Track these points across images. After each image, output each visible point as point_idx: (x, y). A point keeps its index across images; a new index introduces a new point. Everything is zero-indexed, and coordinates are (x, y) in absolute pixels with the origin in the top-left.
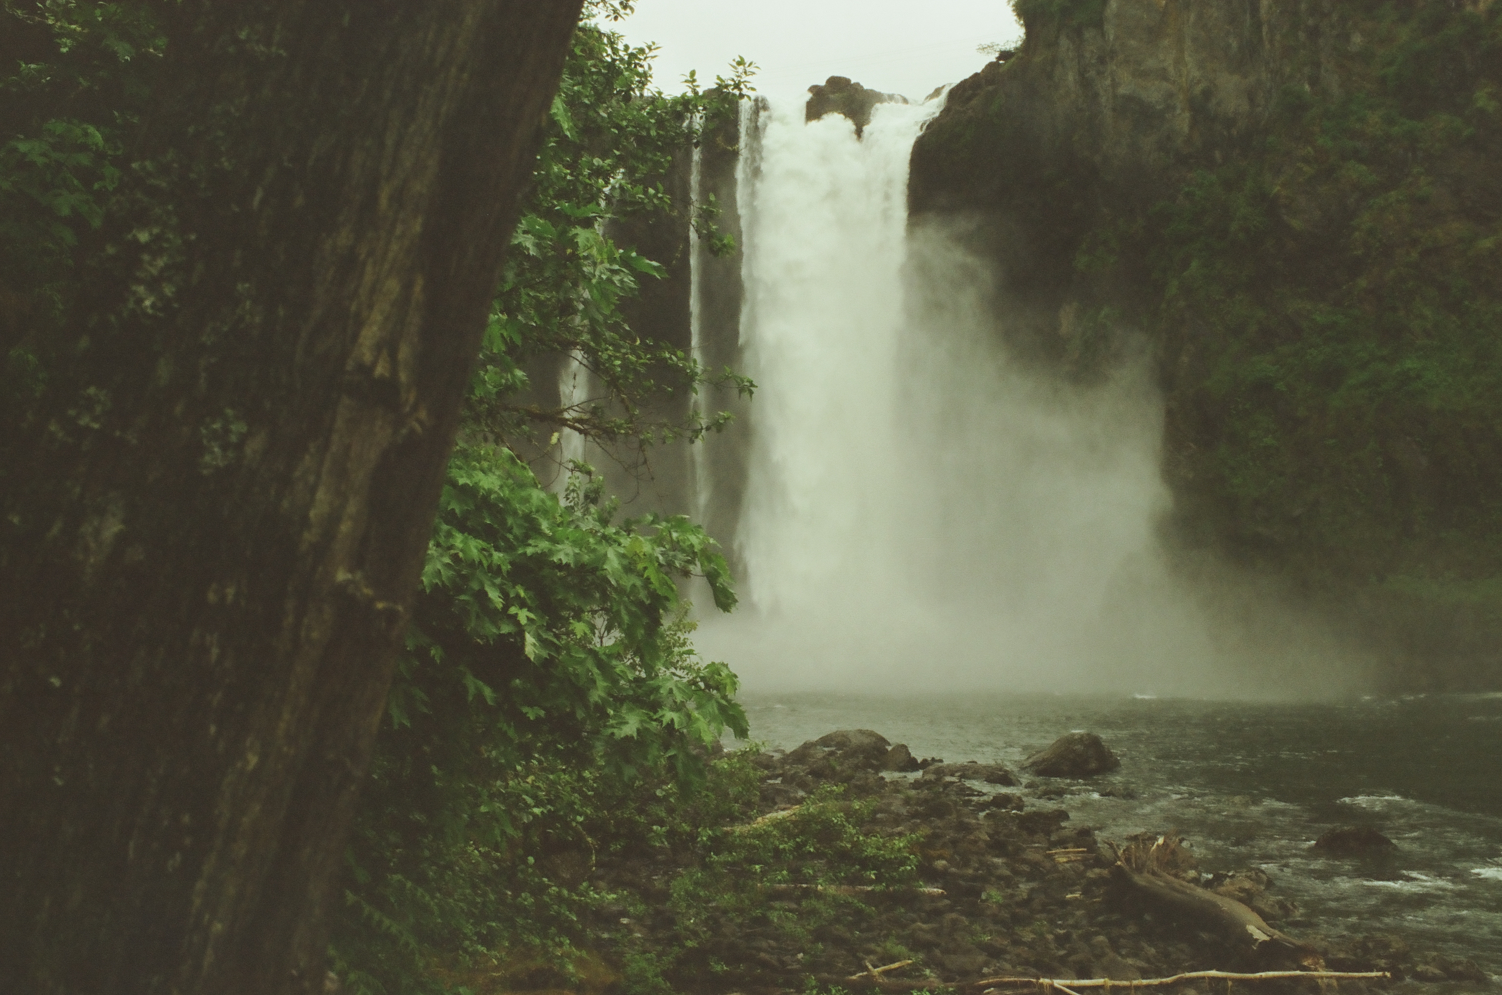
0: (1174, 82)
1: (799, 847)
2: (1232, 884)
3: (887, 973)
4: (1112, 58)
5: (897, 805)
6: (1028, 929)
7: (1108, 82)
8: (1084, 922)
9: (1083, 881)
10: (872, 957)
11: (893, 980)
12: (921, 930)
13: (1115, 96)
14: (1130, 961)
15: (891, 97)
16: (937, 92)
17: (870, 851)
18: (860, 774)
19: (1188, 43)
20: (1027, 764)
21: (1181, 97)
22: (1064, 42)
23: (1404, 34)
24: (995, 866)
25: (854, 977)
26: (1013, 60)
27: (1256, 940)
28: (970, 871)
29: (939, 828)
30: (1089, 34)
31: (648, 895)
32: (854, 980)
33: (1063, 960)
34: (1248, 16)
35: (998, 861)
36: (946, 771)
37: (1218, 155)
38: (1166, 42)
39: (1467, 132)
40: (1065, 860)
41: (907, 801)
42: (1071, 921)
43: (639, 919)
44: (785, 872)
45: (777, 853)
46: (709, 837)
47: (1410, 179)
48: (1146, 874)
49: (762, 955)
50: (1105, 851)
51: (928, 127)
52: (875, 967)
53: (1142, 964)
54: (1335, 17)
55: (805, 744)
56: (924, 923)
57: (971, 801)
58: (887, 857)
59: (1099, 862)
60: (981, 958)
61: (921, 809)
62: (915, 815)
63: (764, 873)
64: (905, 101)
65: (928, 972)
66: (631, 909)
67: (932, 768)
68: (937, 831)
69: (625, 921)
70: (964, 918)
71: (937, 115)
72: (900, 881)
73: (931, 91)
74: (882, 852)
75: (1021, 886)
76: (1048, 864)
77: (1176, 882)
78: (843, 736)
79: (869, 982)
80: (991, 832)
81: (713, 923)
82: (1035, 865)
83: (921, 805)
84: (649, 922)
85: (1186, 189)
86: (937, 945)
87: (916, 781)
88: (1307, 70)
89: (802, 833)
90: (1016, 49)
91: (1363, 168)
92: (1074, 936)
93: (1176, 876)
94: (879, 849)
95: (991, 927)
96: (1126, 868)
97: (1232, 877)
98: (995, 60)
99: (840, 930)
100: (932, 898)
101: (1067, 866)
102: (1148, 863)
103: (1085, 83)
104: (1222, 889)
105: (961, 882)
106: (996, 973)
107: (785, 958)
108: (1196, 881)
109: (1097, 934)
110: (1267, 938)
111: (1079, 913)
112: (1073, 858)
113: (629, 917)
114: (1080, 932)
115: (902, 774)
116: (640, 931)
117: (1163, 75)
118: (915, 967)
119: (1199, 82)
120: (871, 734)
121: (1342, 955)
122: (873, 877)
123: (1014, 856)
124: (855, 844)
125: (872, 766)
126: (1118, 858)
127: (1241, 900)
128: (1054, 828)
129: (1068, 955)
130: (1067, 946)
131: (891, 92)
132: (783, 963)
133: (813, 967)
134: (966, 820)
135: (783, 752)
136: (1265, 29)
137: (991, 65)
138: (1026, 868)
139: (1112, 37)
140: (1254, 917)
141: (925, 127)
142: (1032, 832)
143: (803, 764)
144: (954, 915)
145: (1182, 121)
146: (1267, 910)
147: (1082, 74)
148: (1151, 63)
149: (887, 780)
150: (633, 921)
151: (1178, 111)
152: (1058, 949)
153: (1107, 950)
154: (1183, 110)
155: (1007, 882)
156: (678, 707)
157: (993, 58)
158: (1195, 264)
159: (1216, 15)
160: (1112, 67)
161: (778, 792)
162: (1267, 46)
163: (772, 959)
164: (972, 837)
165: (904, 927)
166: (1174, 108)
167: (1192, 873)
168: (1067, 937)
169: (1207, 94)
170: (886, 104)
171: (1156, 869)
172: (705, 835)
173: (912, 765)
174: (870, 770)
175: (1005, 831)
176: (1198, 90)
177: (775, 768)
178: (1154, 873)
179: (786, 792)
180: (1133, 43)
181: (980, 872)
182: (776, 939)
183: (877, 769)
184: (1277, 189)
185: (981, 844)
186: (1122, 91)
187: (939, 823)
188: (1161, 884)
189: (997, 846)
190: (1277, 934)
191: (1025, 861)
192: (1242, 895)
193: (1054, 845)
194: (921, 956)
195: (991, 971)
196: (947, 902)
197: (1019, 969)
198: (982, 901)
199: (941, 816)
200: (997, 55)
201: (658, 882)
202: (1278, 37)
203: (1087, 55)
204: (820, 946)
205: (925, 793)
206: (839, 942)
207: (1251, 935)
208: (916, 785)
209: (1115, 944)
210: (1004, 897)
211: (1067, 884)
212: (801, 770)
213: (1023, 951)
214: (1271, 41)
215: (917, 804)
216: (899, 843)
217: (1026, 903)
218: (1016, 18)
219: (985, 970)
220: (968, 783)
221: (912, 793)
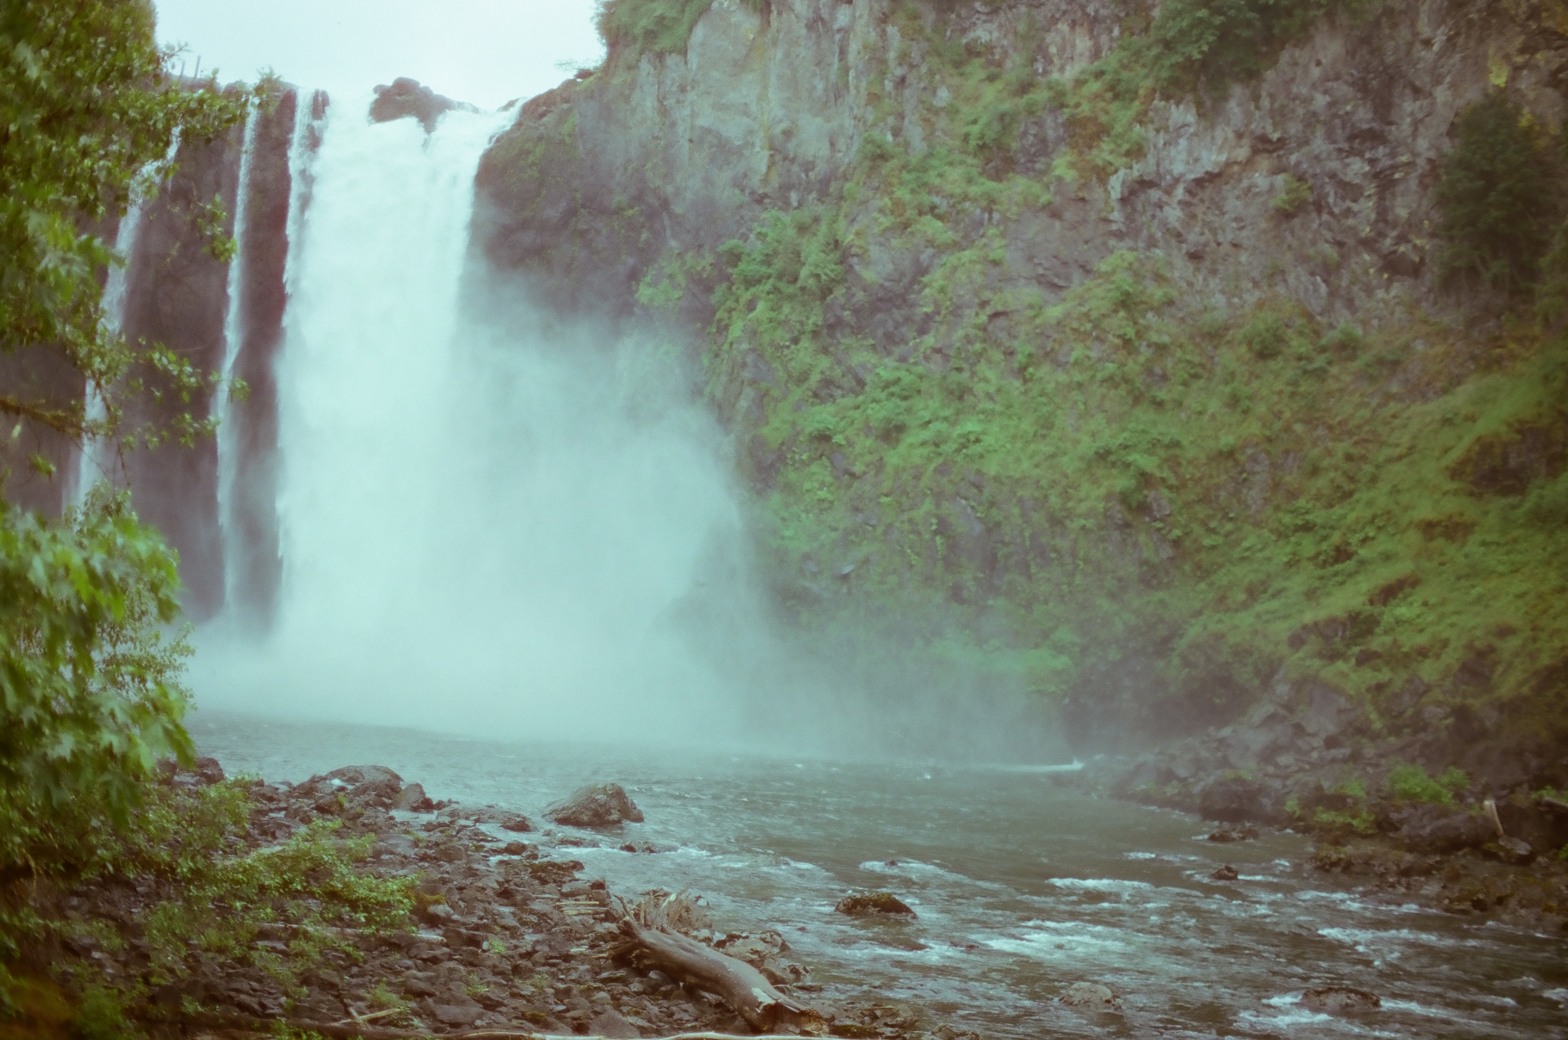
0: (756, 118)
1: (286, 884)
2: (744, 945)
3: (373, 1021)
4: (693, 88)
5: (403, 847)
6: (528, 982)
7: (687, 112)
8: (588, 977)
9: (591, 936)
10: (360, 1004)
11: (379, 1029)
12: (416, 978)
13: (693, 128)
14: (631, 1019)
15: (460, 105)
16: (511, 104)
17: (362, 892)
18: (369, 812)
19: (773, 79)
20: (547, 811)
21: (762, 134)
22: (645, 66)
23: (990, 92)
24: (501, 916)
25: (336, 1024)
26: (591, 78)
27: (761, 1003)
28: (475, 920)
29: (447, 873)
30: (672, 60)
31: (124, 928)
32: (337, 1028)
33: (559, 1016)
34: (836, 59)
35: (506, 910)
36: (461, 814)
37: (794, 197)
38: (750, 77)
39: (1045, 198)
40: (575, 912)
41: (416, 843)
42: (574, 976)
43: (113, 954)
44: (269, 910)
45: (262, 889)
46: (190, 869)
47: (984, 240)
48: (654, 931)
49: (243, 997)
50: (616, 906)
51: (498, 140)
52: (361, 1013)
53: (645, 1024)
54: (924, 69)
55: (314, 777)
56: (419, 971)
57: (483, 847)
58: (380, 899)
59: (609, 917)
60: (477, 1009)
61: (430, 852)
62: (424, 858)
63: (246, 909)
64: (476, 110)
65: (416, 1021)
66: (105, 943)
67: (447, 809)
68: (446, 876)
69: (96, 955)
70: (462, 968)
71: (508, 128)
72: (392, 925)
73: (504, 103)
74: (375, 894)
75: (526, 937)
76: (556, 916)
77: (685, 941)
78: (356, 771)
79: (353, 1030)
80: (501, 880)
81: (193, 961)
82: (543, 916)
83: (430, 848)
84: (122, 958)
85: (759, 230)
86: (431, 995)
87: (429, 823)
88: (891, 120)
89: (291, 869)
90: (596, 68)
91: (939, 224)
92: (575, 992)
93: (686, 934)
94: (371, 890)
95: (491, 978)
96: (634, 923)
97: (747, 937)
98: (572, 77)
99: (326, 974)
100: (431, 945)
101: (577, 918)
102: (659, 919)
103: (664, 111)
104: (732, 950)
105: (463, 931)
106: (489, 1026)
107: (265, 1002)
108: (708, 940)
109: (599, 989)
110: (773, 1002)
111: (582, 968)
112: (583, 911)
113: (102, 951)
114: (582, 987)
115: (415, 815)
116: (113, 967)
117: (745, 112)
118: (403, 1017)
119: (781, 121)
120: (387, 771)
121: (848, 1022)
122: (363, 920)
123: (522, 905)
124: (346, 885)
125: (384, 805)
126: (627, 912)
127: (751, 962)
128: (567, 879)
129: (567, 1010)
130: (566, 1001)
131: (461, 100)
132: (263, 1006)
133: (294, 1012)
134: (476, 866)
135: (289, 784)
136: (852, 74)
137: (569, 84)
138: (534, 919)
139: (694, 66)
140: (762, 979)
141: (494, 140)
142: (544, 882)
143: (309, 798)
144: (452, 964)
145: (760, 160)
146: (778, 973)
147: (661, 100)
148: (733, 97)
149: (398, 820)
150: (106, 955)
151: (757, 149)
152: (556, 1003)
153: (608, 1007)
154: (762, 148)
155: (513, 932)
156: (120, 730)
157: (571, 75)
158: (761, 306)
159: (803, 54)
160: (691, 96)
161: (280, 826)
162: (853, 91)
163: (253, 1002)
164: (480, 884)
165: (397, 973)
166: (753, 145)
167: (705, 933)
168: (567, 992)
169: (788, 134)
170: (453, 112)
171: (665, 926)
172: (185, 866)
173: (427, 805)
174: (380, 809)
175: (517, 880)
176: (778, 130)
177: (279, 801)
178: (663, 930)
179: (288, 827)
180: (715, 74)
181: (485, 921)
182: (260, 980)
183: (388, 807)
184: (851, 237)
185: (489, 892)
186: (701, 122)
187: (447, 867)
188: (671, 942)
189: (505, 894)
190: (783, 999)
191: (532, 912)
192: (754, 957)
193: (566, 896)
194: (413, 1005)
195: (484, 1023)
196: (446, 949)
197: (515, 1022)
198: (484, 951)
199: (450, 861)
200: (575, 72)
201: (138, 914)
202: (864, 84)
203: (669, 82)
204: (305, 989)
205: (436, 836)
206: (327, 986)
207: (756, 998)
208: (429, 828)
209: (617, 1002)
210: (508, 948)
211: (572, 936)
212: (306, 804)
213: (520, 1003)
214: (857, 88)
215: (427, 847)
216: (393, 886)
217: (528, 955)
218: (598, 36)
219: (478, 1023)
220: (483, 828)
221: (423, 835)
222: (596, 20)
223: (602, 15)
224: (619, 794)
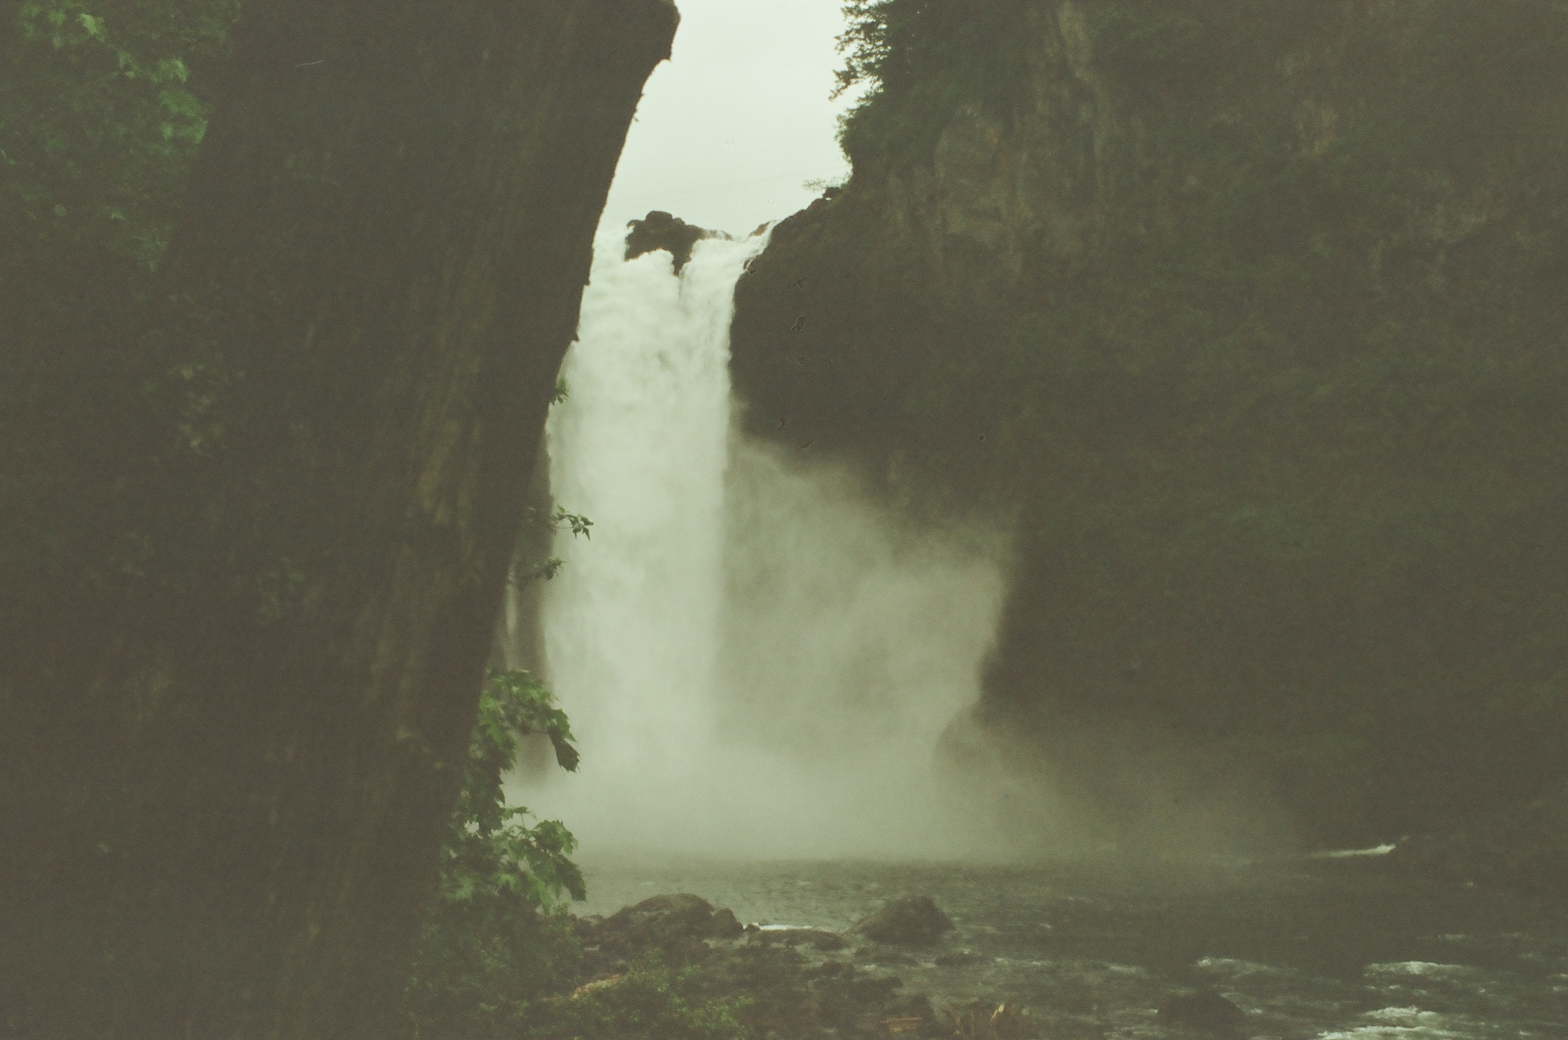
0: (1007, 222)
1: (623, 1018)
4: (943, 197)
5: (722, 973)
7: (939, 221)
13: (945, 236)
15: (714, 234)
16: (761, 229)
17: (696, 1024)
18: (682, 940)
19: (1021, 182)
20: (859, 928)
21: (1014, 238)
22: (893, 180)
26: (839, 197)
29: (767, 997)
30: (919, 172)
34: (1082, 156)
35: (830, 1031)
37: (1051, 297)
38: (998, 181)
40: (900, 1030)
41: (733, 968)
45: (599, 1025)
46: (526, 1010)
47: (1246, 324)
50: (942, 1019)
51: (752, 265)
55: (624, 908)
57: (799, 968)
58: (713, 1027)
59: (936, 1032)
61: (747, 977)
62: (741, 983)
64: (728, 237)
68: (765, 1000)
71: (761, 252)
73: (756, 228)
74: (708, 1023)
76: (882, 1035)
78: (664, 900)
80: (821, 1001)
82: (868, 1035)
83: (747, 973)
87: (742, 948)
88: (1142, 212)
89: (626, 1003)
90: (843, 185)
94: (704, 1021)
98: (821, 197)
101: (902, 1035)
102: (989, 1031)
103: (915, 223)
112: (908, 1028)
115: (726, 941)
117: (995, 215)
119: (1032, 222)
120: (694, 898)
123: (846, 1026)
124: (682, 1016)
125: (695, 933)
126: (955, 1027)
128: (887, 996)
131: (713, 229)
134: (796, 989)
135: (600, 917)
136: (1099, 169)
137: (817, 204)
139: (942, 176)
141: (749, 264)
142: (864, 1001)
143: (623, 930)
145: (1014, 263)
147: (911, 212)
148: (983, 202)
149: (712, 947)
151: (1011, 252)
154: (1015, 251)
157: (819, 195)
159: (1049, 153)
160: (942, 206)
161: (597, 960)
164: (802, 1007)
166: (1007, 248)
169: (1041, 235)
170: (707, 240)
173: (737, 931)
174: (693, 936)
175: (837, 1000)
176: (1030, 230)
177: (593, 935)
179: (605, 960)
180: (964, 181)
183: (701, 936)
184: (1112, 333)
185: (812, 1014)
186: (952, 230)
187: (766, 991)
189: (829, 1016)
191: (857, 1032)
193: (888, 1014)
199: (768, 985)
200: (824, 191)
202: (1111, 179)
203: (917, 193)
205: (751, 960)
208: (742, 952)
212: (620, 936)
215: (743, 972)
218: (843, 154)
220: (796, 950)
221: (738, 960)
222: (840, 138)
223: (845, 132)
224: (928, 905)
